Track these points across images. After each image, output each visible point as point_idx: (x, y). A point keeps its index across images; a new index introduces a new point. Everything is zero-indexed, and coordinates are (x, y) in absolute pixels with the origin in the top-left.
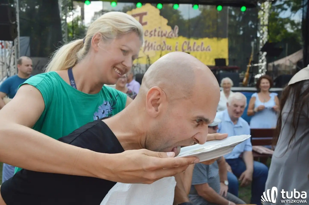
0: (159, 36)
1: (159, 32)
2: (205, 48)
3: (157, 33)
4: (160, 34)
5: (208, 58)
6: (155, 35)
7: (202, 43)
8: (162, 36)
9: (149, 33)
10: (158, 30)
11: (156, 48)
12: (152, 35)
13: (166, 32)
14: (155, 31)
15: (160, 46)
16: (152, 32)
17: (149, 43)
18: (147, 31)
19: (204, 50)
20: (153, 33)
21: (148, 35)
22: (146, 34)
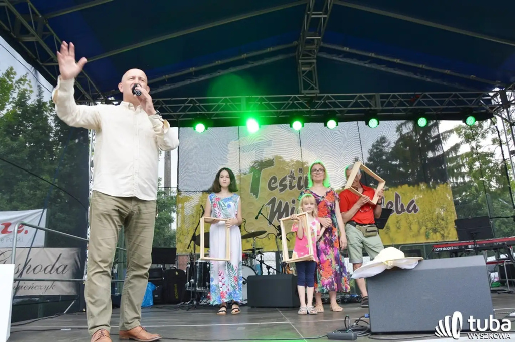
0: (300, 187)
1: (300, 178)
2: (405, 208)
3: (295, 183)
4: (302, 182)
5: (415, 227)
6: (291, 187)
7: (397, 196)
9: (277, 184)
10: (297, 176)
12: (285, 186)
14: (292, 177)
16: (284, 179)
17: (280, 203)
18: (274, 178)
19: (403, 210)
20: (287, 182)
21: (277, 187)
22: (273, 186)
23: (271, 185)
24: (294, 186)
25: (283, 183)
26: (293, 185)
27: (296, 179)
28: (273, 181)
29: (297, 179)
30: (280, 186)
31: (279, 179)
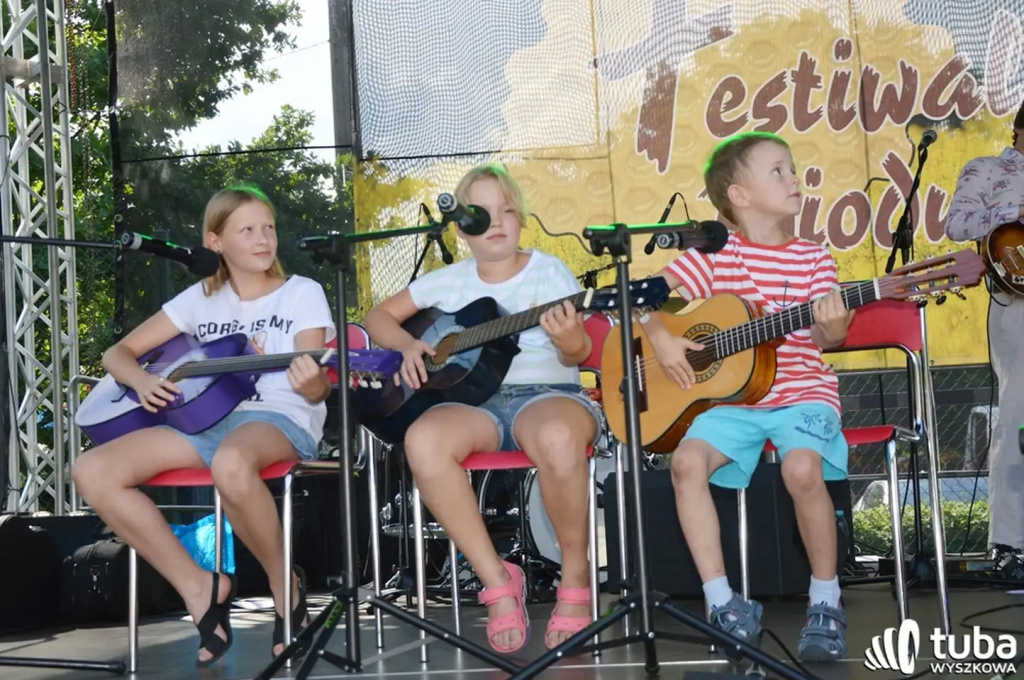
0: (840, 120)
1: (841, 81)
3: (818, 99)
4: (851, 100)
6: (805, 120)
8: (870, 121)
9: (747, 107)
10: (826, 69)
11: (821, 224)
12: (778, 116)
13: (909, 75)
14: (806, 77)
15: (860, 203)
16: (777, 85)
18: (734, 86)
20: (786, 99)
21: (743, 120)
22: (727, 117)
23: (718, 114)
24: (817, 115)
25: (770, 104)
26: (810, 110)
27: (822, 84)
28: (728, 96)
29: (826, 84)
30: (756, 116)
31: (751, 90)
